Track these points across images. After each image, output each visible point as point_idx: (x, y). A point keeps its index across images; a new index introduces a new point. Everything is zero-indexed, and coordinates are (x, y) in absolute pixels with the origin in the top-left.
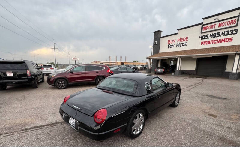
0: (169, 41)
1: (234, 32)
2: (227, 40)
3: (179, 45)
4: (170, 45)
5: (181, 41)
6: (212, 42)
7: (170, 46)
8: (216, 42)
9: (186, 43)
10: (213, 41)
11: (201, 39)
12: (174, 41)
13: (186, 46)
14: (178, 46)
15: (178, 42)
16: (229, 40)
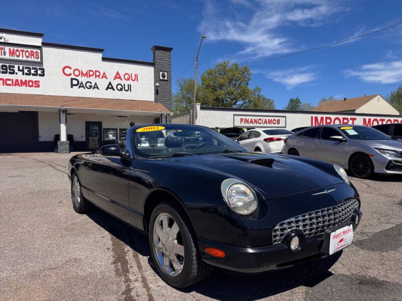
1: (39, 72)
2: (31, 84)
8: (9, 82)
10: (2, 79)
16: (34, 85)
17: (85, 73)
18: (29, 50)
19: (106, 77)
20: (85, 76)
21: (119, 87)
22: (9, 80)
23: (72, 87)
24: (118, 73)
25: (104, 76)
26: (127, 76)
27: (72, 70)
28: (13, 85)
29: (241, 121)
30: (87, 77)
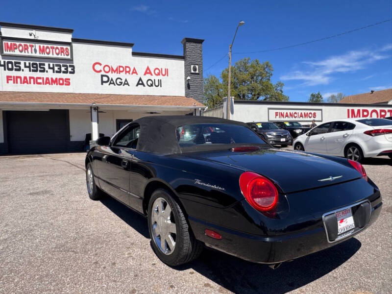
2: (61, 82)
8: (40, 81)
10: (33, 78)
11: (5, 70)
16: (65, 83)
17: (115, 69)
18: (59, 47)
19: (136, 73)
20: (115, 72)
21: (150, 82)
22: (40, 78)
23: (102, 84)
24: (148, 68)
25: (135, 72)
26: (157, 71)
27: (103, 66)
28: (43, 84)
29: (276, 115)
30: (117, 73)
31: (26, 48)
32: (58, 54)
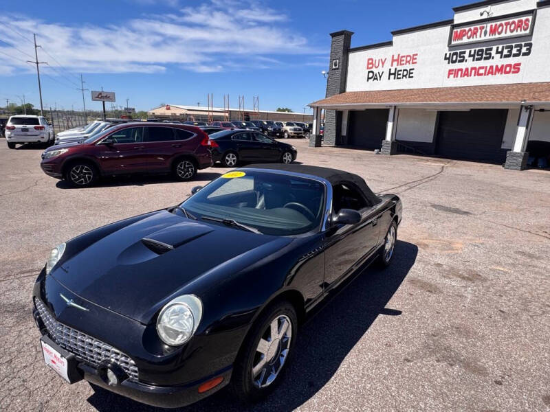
0: (370, 61)
1: (524, 50)
2: (508, 69)
3: (394, 74)
4: (372, 72)
5: (401, 64)
6: (473, 71)
7: (373, 77)
8: (482, 71)
9: (413, 69)
10: (475, 68)
11: (449, 63)
12: (383, 63)
13: (412, 77)
14: (392, 77)
15: (392, 65)
16: (512, 70)
18: (516, 20)
22: (483, 68)
28: (485, 75)
31: (475, 33)
32: (512, 31)
